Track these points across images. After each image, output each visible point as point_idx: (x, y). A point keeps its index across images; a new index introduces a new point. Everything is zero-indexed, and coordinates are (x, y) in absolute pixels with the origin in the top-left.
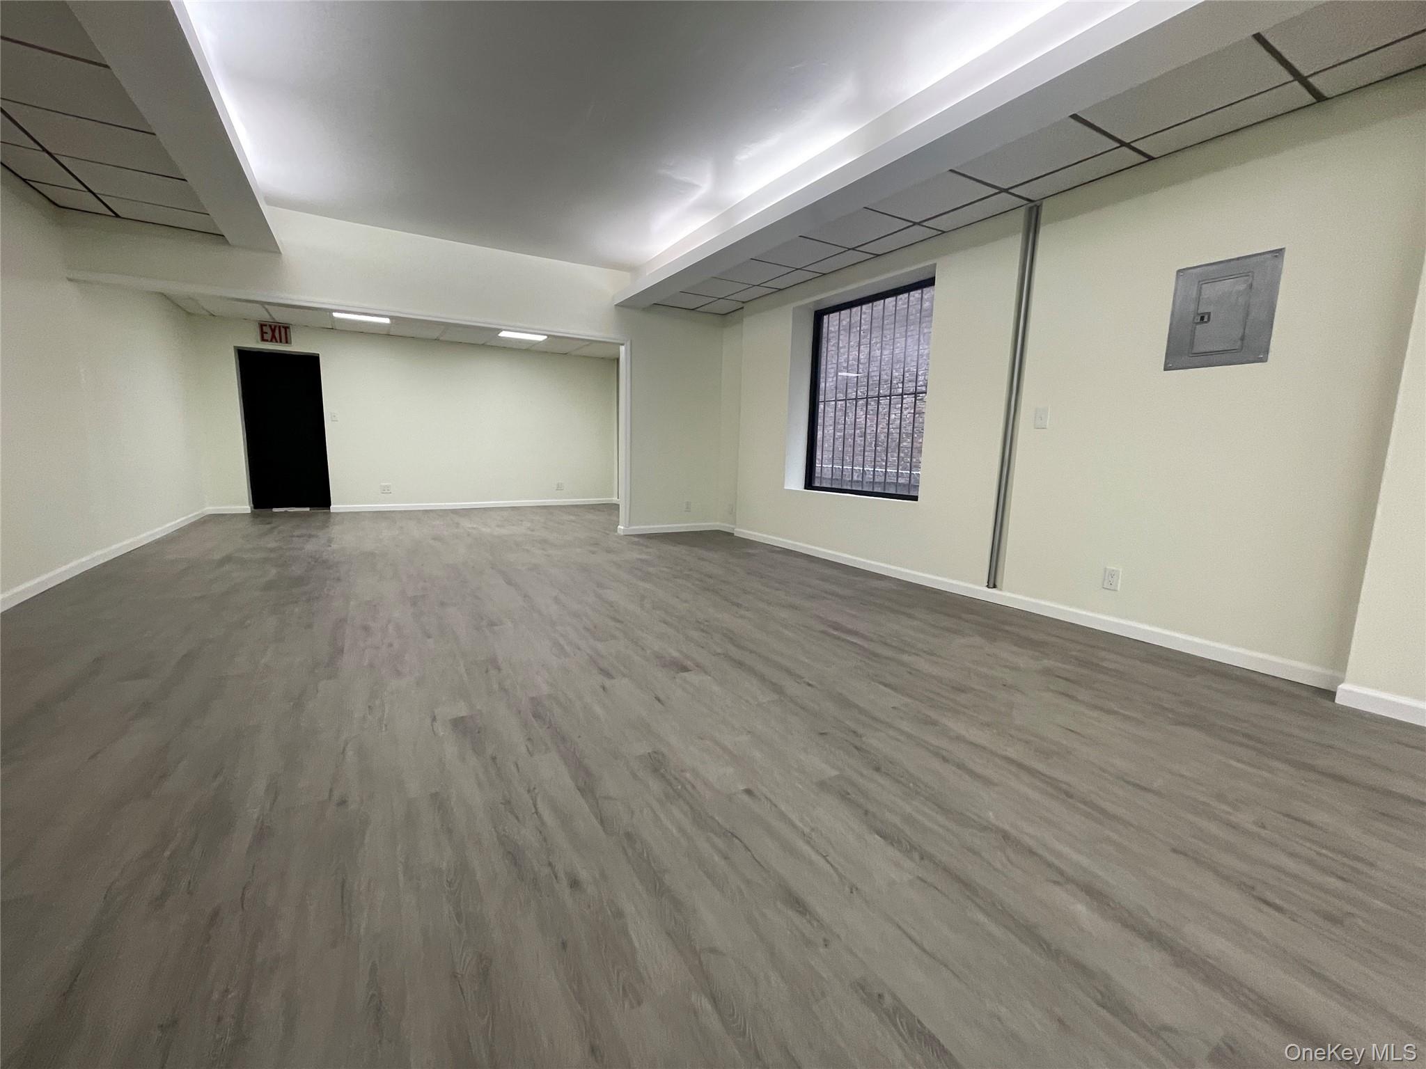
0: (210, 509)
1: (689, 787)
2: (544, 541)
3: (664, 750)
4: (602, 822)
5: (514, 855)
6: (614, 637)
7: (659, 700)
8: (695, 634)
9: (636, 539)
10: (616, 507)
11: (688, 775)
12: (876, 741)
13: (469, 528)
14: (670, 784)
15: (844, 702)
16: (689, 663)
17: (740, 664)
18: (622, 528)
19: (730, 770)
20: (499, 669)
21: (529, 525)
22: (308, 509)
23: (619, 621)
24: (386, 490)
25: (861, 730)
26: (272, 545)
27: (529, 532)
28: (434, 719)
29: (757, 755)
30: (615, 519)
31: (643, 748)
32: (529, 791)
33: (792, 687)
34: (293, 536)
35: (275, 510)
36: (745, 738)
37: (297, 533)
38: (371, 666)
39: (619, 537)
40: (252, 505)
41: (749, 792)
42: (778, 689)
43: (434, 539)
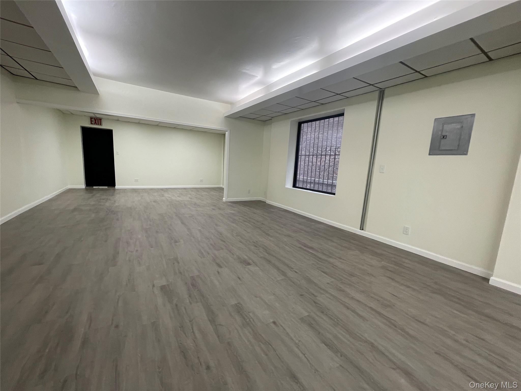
0: (70, 187)
1: (251, 320)
2: (195, 204)
3: (242, 302)
4: (218, 337)
5: (184, 353)
6: (222, 249)
7: (239, 278)
8: (253, 248)
9: (230, 204)
10: (222, 189)
11: (251, 314)
12: (322, 299)
13: (167, 197)
14: (244, 319)
15: (310, 281)
16: (250, 261)
17: (269, 262)
18: (225, 199)
19: (267, 312)
20: (178, 263)
21: (190, 196)
22: (106, 187)
23: (224, 242)
24: (136, 181)
25: (316, 294)
26: (93, 203)
27: (190, 200)
28: (154, 286)
29: (277, 305)
30: (223, 195)
31: (233, 302)
32: (190, 321)
33: (290, 274)
34: (101, 199)
35: (94, 187)
36: (272, 297)
37: (103, 197)
38: (130, 261)
39: (223, 203)
40: (85, 185)
41: (274, 323)
42: (284, 274)
43: (154, 202)
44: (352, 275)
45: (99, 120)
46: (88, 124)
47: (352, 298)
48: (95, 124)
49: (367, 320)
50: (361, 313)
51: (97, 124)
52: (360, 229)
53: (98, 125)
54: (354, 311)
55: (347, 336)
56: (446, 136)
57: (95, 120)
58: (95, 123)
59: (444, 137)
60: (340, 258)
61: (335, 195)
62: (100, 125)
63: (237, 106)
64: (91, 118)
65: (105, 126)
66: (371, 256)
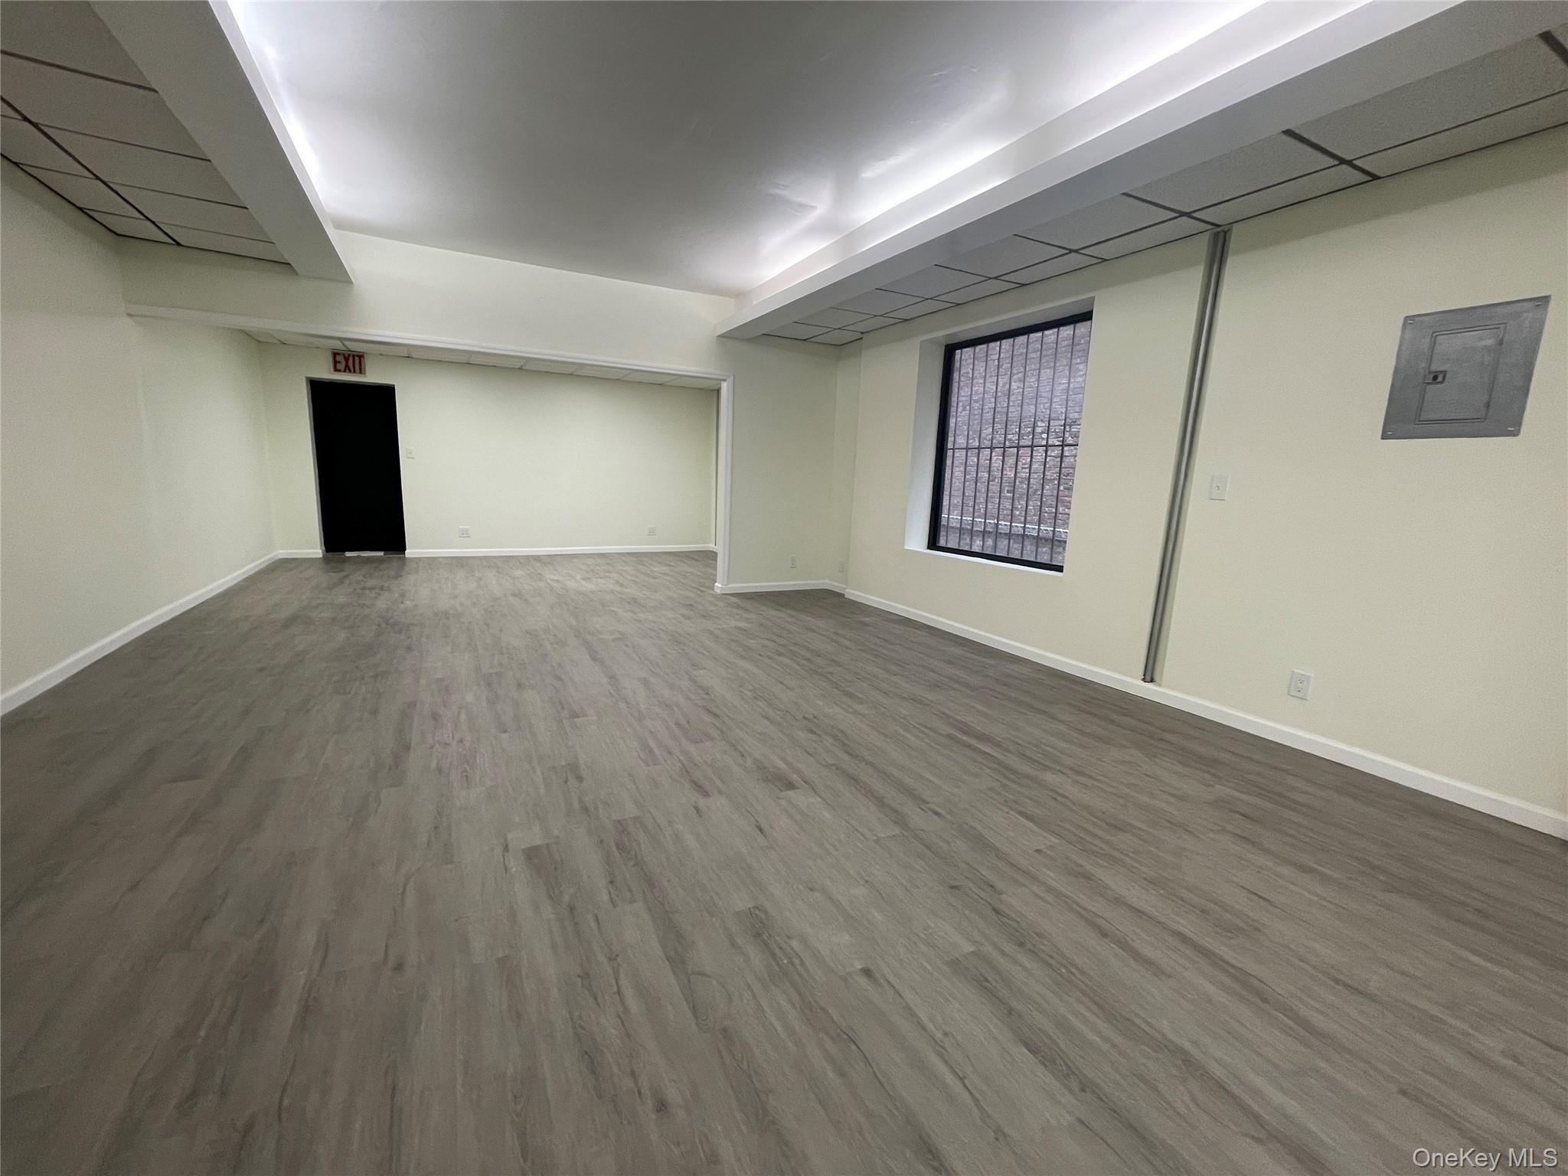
0: (282, 553)
1: (797, 961)
2: (634, 601)
3: (768, 905)
4: (694, 1010)
5: (591, 1057)
6: (711, 738)
7: (761, 830)
8: (802, 735)
9: (734, 600)
10: (710, 556)
11: (795, 943)
12: (1018, 901)
13: (553, 580)
14: (774, 956)
15: (981, 843)
16: (795, 778)
17: (852, 779)
18: (720, 586)
19: (846, 938)
20: (580, 779)
21: (617, 577)
22: (381, 554)
23: (716, 716)
24: (465, 534)
25: (999, 885)
26: (342, 600)
27: (618, 588)
28: (506, 849)
29: (878, 916)
30: (714, 572)
31: (741, 902)
32: (610, 959)
33: (917, 818)
34: (363, 589)
35: (348, 554)
36: (860, 892)
37: (370, 583)
38: (440, 770)
39: (716, 597)
40: (324, 548)
41: (867, 972)
42: (900, 820)
43: (514, 595)
44: (1118, 827)
45: (357, 359)
46: (326, 373)
47: (1118, 901)
48: (345, 371)
49: (1169, 976)
50: (1147, 951)
51: (352, 370)
52: (1144, 680)
53: (354, 372)
54: (1123, 944)
55: (1102, 1025)
56: (1444, 373)
57: (347, 359)
58: (347, 369)
59: (1435, 378)
60: (1080, 773)
61: (1061, 571)
62: (361, 373)
63: (754, 303)
64: (335, 355)
65: (373, 376)
66: (1178, 768)
